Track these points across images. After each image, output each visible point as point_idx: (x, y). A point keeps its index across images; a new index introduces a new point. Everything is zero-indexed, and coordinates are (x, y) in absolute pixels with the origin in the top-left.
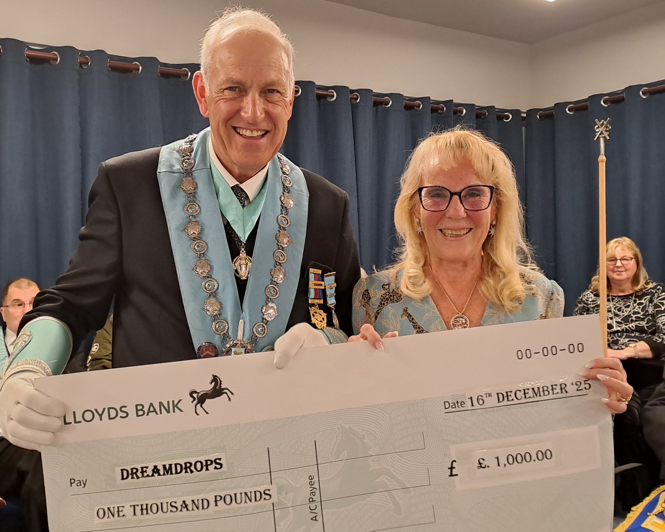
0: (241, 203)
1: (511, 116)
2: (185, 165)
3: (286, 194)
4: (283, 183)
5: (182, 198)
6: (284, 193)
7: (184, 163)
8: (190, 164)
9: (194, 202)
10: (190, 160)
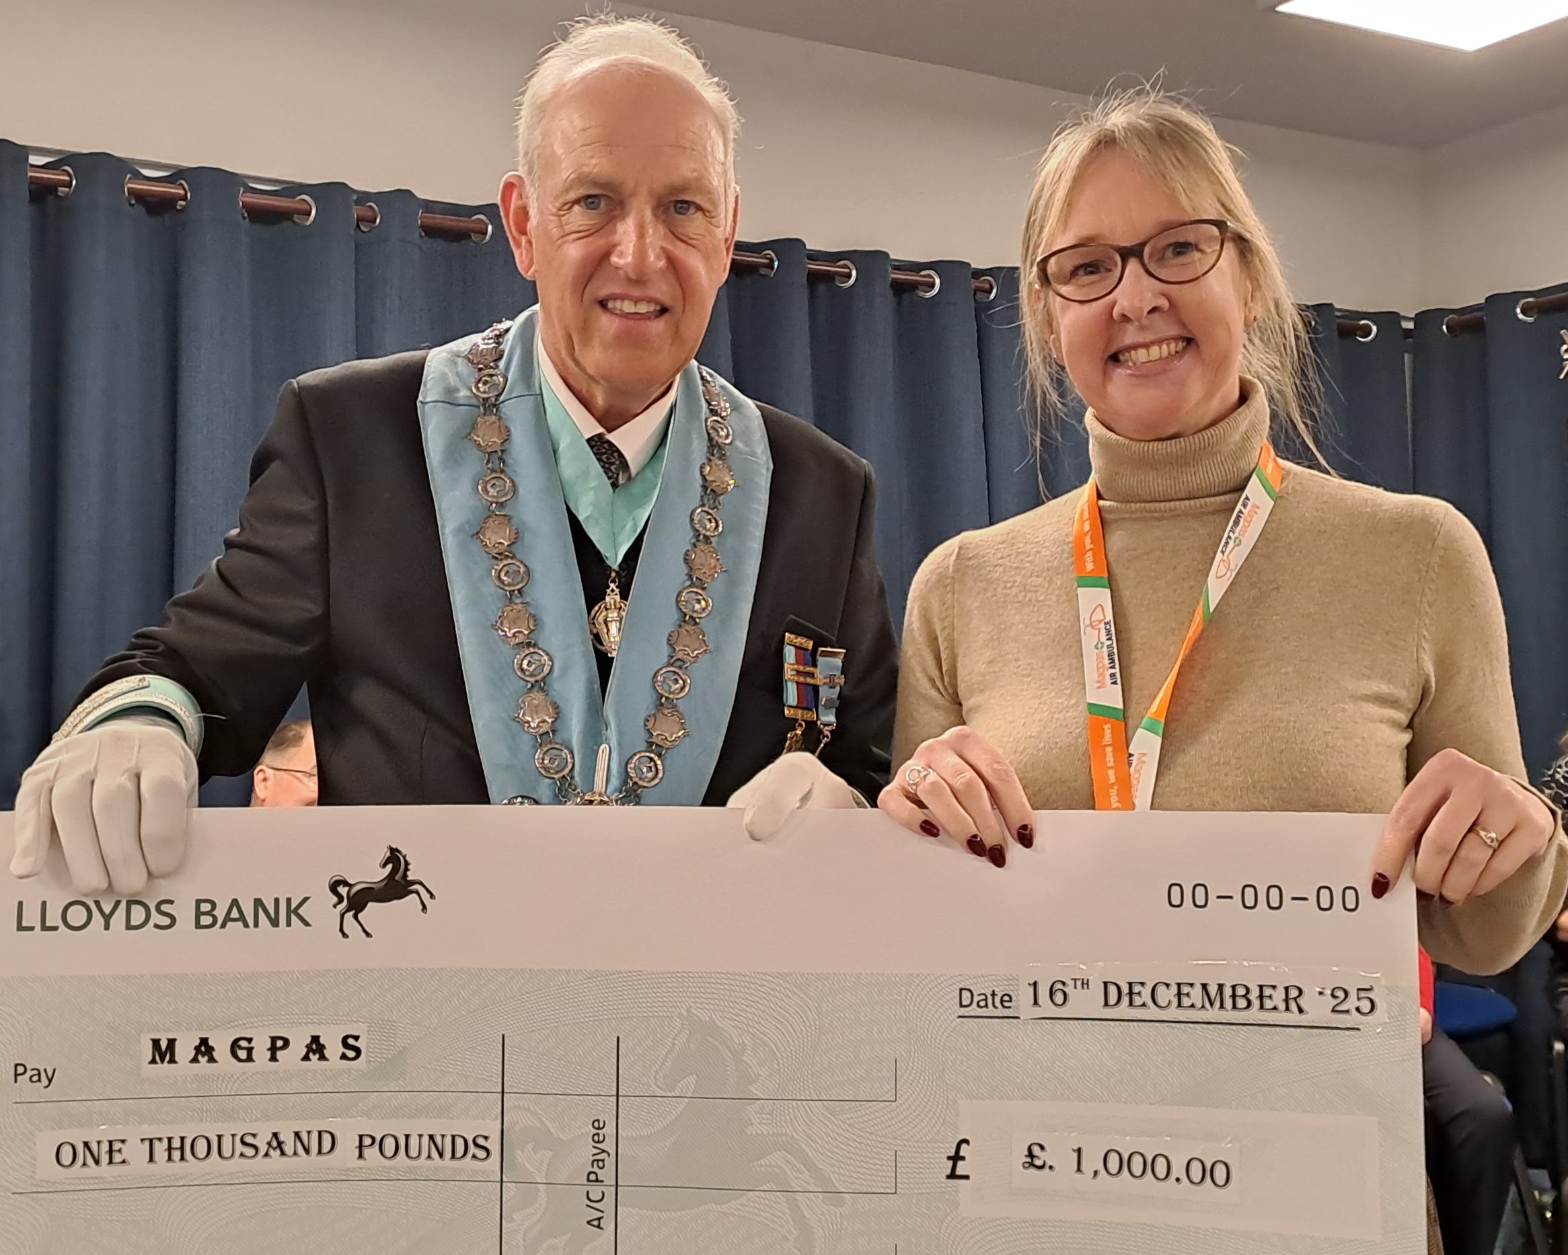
0: (609, 478)
1: (1374, 328)
2: (482, 390)
3: (716, 461)
4: (709, 434)
5: (474, 464)
6: (712, 458)
7: (480, 385)
8: (495, 385)
9: (502, 471)
10: (495, 378)
